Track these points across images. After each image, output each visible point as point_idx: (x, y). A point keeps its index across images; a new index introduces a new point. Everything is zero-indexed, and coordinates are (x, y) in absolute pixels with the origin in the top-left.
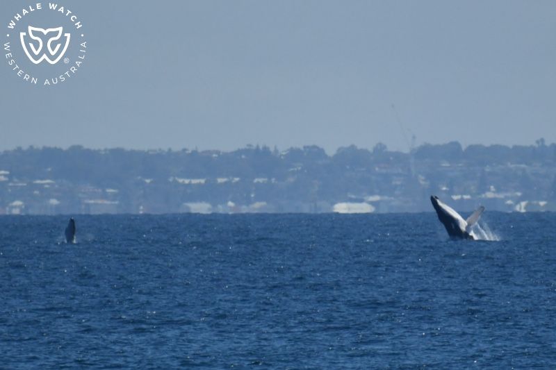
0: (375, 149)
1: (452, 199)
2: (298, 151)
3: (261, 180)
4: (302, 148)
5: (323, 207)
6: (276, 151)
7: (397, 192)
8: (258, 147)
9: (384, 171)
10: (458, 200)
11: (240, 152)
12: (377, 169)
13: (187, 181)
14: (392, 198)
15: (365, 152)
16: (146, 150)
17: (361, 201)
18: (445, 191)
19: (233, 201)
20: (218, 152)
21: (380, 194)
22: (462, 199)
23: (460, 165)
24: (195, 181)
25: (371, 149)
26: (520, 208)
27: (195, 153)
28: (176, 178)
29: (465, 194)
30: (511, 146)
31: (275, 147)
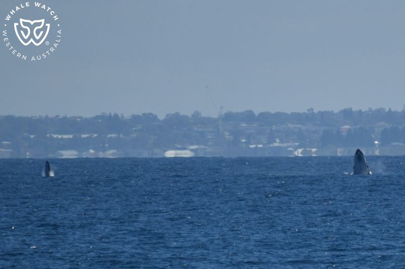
0: (193, 115)
1: (249, 147)
2: (139, 116)
3: (113, 136)
4: (141, 115)
5: (157, 153)
6: (123, 117)
7: (210, 143)
8: (110, 114)
9: (200, 130)
10: (253, 148)
11: (97, 117)
12: (195, 128)
13: (60, 137)
14: (207, 147)
15: (185, 117)
16: (30, 116)
17: (185, 149)
18: (245, 142)
19: (94, 150)
20: (81, 118)
21: (197, 144)
22: (257, 147)
23: (255, 125)
24: (65, 137)
25: (190, 115)
26: (298, 153)
27: (65, 118)
28: (52, 135)
29: (259, 144)
30: (289, 113)
31: (122, 114)
